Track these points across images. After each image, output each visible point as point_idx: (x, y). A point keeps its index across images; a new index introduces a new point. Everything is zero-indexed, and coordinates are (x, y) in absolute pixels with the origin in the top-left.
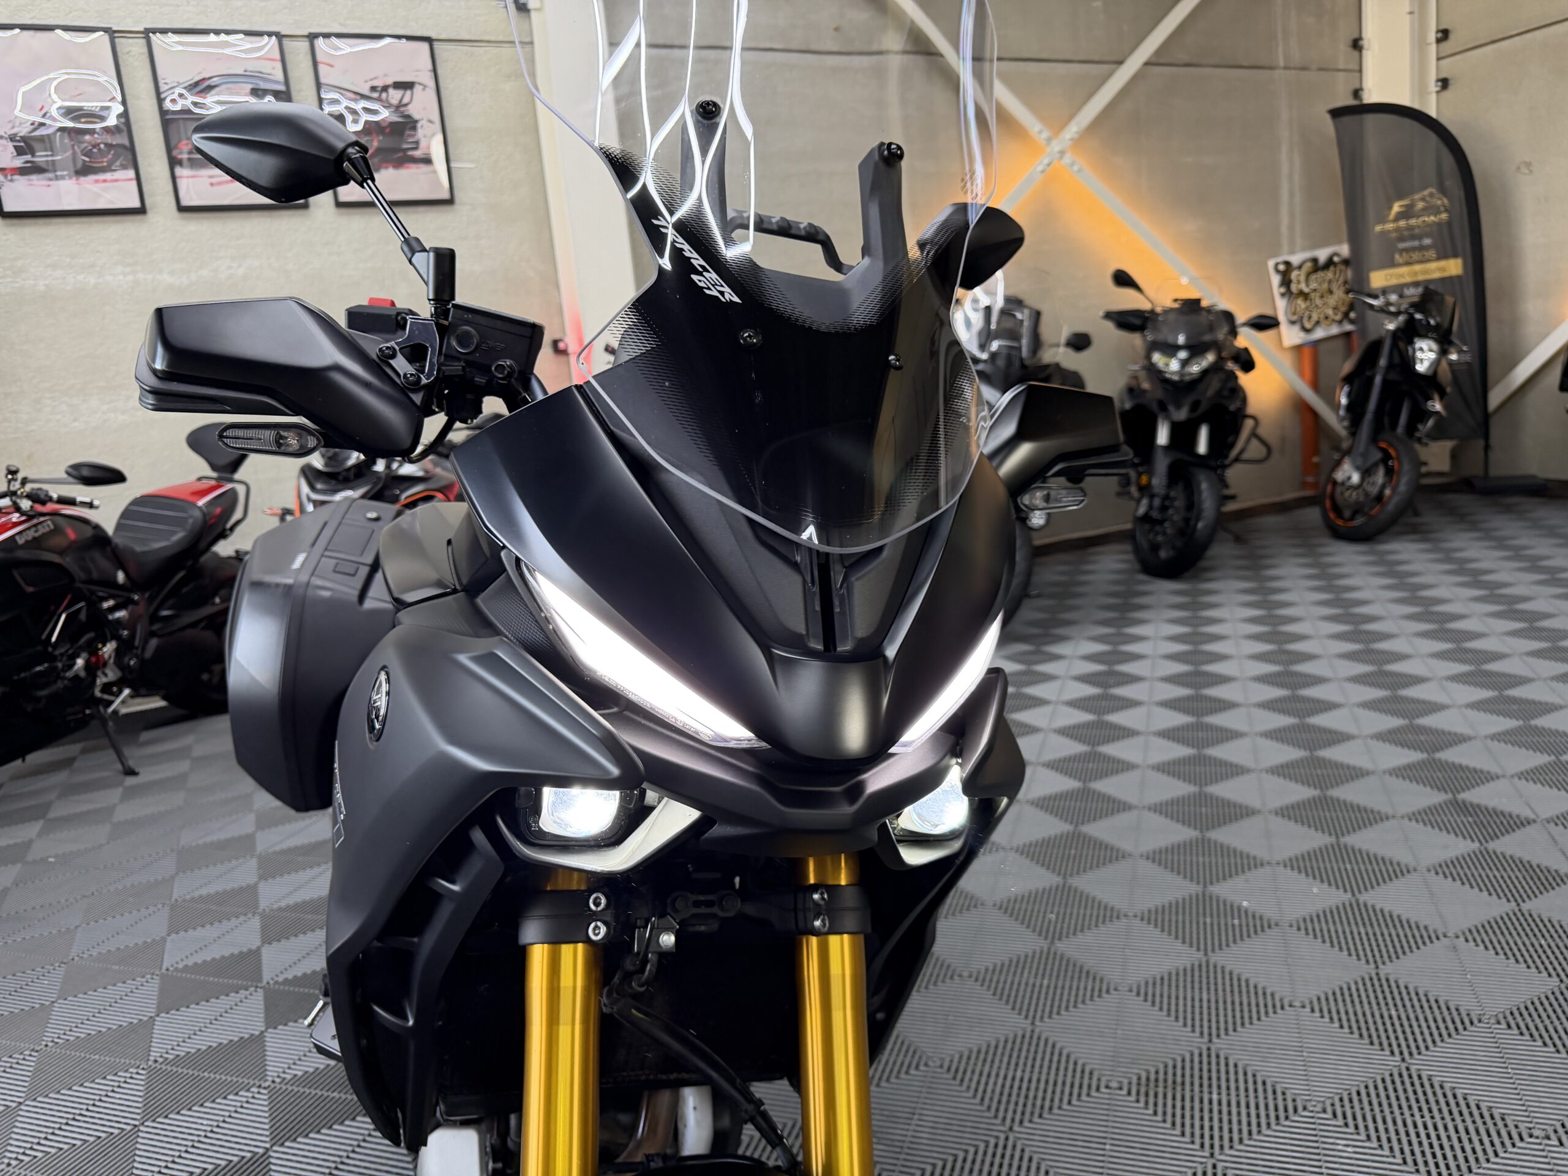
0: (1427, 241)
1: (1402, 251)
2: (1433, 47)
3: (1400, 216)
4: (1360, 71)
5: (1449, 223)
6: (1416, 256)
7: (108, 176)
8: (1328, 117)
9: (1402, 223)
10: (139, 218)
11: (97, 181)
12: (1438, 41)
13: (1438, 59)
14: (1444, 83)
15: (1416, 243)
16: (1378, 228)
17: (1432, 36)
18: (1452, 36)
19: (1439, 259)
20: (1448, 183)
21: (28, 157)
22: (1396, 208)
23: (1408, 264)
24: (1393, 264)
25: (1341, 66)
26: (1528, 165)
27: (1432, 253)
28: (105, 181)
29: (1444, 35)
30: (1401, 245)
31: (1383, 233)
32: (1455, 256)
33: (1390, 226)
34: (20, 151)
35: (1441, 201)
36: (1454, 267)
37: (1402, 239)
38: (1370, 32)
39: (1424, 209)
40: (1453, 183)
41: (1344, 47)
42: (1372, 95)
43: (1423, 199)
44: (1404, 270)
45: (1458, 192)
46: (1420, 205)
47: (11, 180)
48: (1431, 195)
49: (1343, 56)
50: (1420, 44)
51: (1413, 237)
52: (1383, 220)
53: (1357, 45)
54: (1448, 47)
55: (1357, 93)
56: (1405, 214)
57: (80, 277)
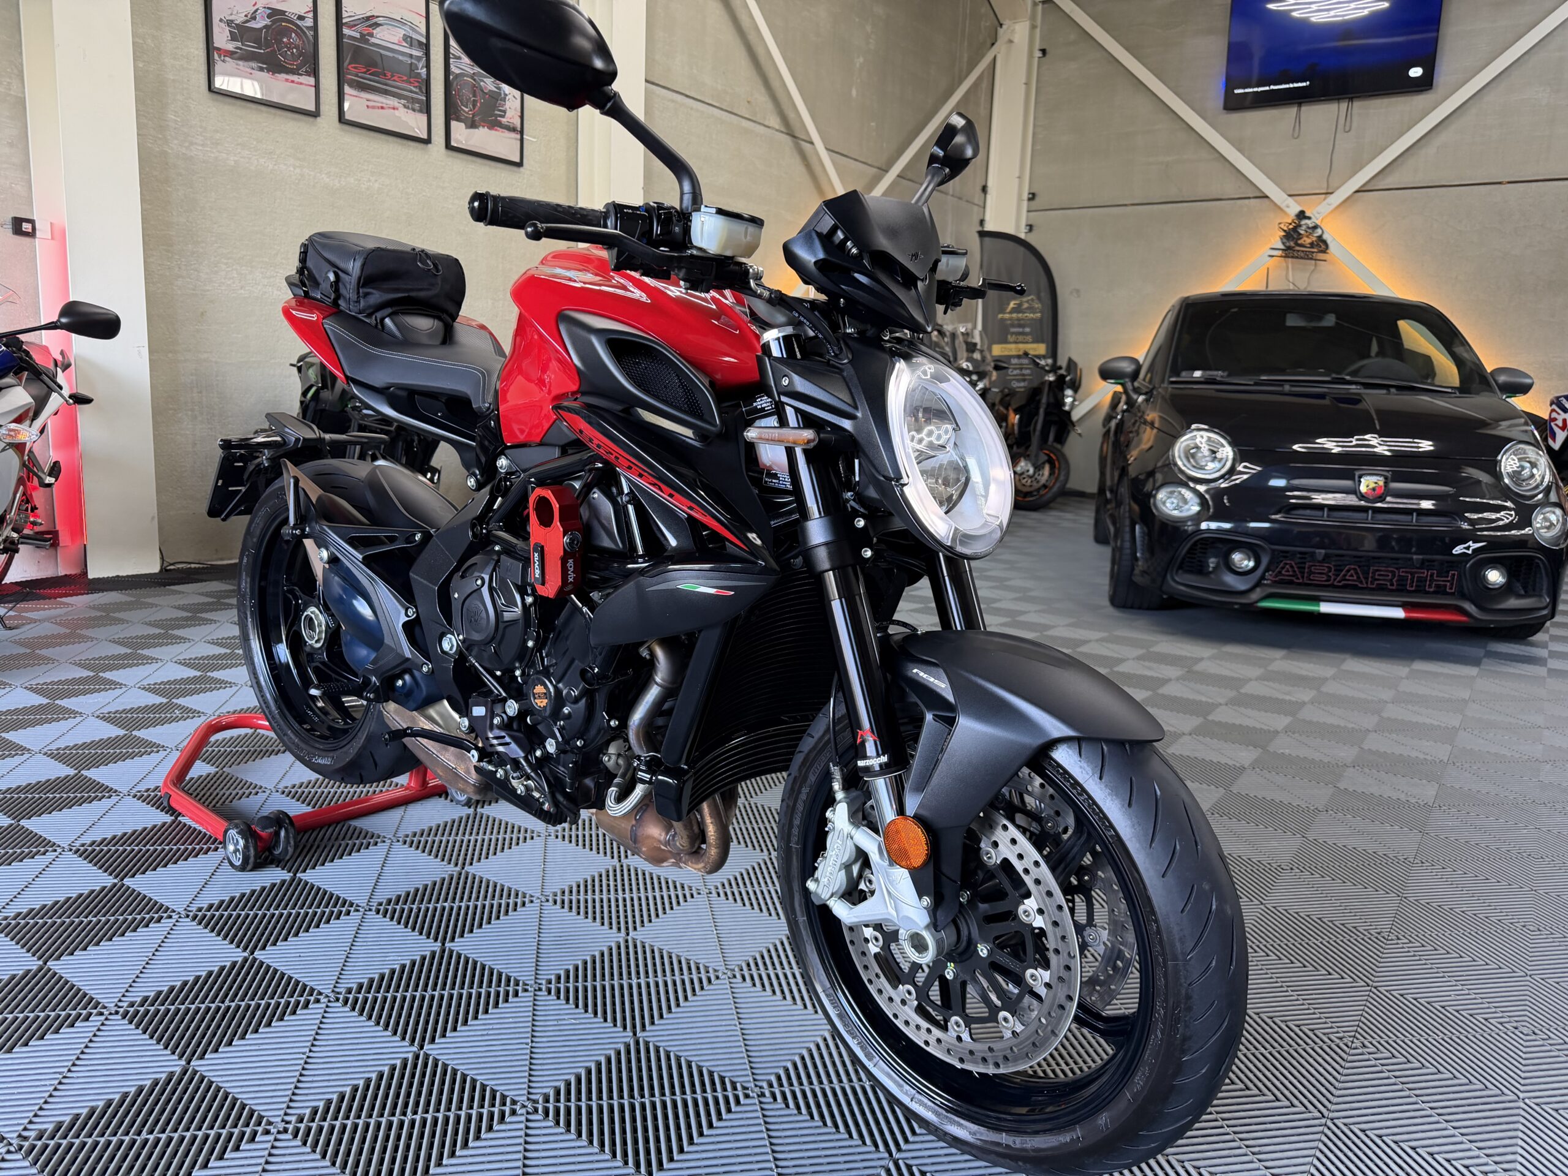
0: (1027, 330)
1: (1013, 333)
2: (1025, 204)
3: (1014, 310)
4: (984, 207)
5: (1041, 320)
6: (1021, 338)
7: (295, 78)
8: (976, 236)
9: (1014, 315)
10: (311, 119)
11: (287, 80)
12: (1029, 199)
13: (1028, 211)
14: (1031, 228)
15: (1021, 330)
16: (1000, 316)
17: (1025, 196)
18: (1037, 199)
19: (1033, 342)
20: (1042, 294)
21: (239, 44)
22: (1012, 305)
23: (1016, 343)
24: (1006, 342)
25: (976, 201)
26: (1078, 291)
27: (1029, 338)
28: (293, 82)
29: (1032, 197)
30: (1013, 330)
31: (1003, 320)
32: (1042, 342)
33: (1007, 316)
34: (233, 38)
35: (1037, 305)
36: (1041, 349)
37: (1013, 326)
38: (990, 184)
39: (1027, 308)
40: (1045, 295)
41: (979, 188)
42: (989, 227)
43: (1027, 302)
44: (1013, 346)
45: (1048, 301)
46: (1026, 305)
47: (224, 61)
48: (1032, 300)
49: (978, 196)
50: (1020, 199)
51: (1020, 326)
52: (1003, 311)
53: (984, 189)
54: (1035, 204)
55: (982, 222)
56: (1018, 309)
57: (262, 161)
